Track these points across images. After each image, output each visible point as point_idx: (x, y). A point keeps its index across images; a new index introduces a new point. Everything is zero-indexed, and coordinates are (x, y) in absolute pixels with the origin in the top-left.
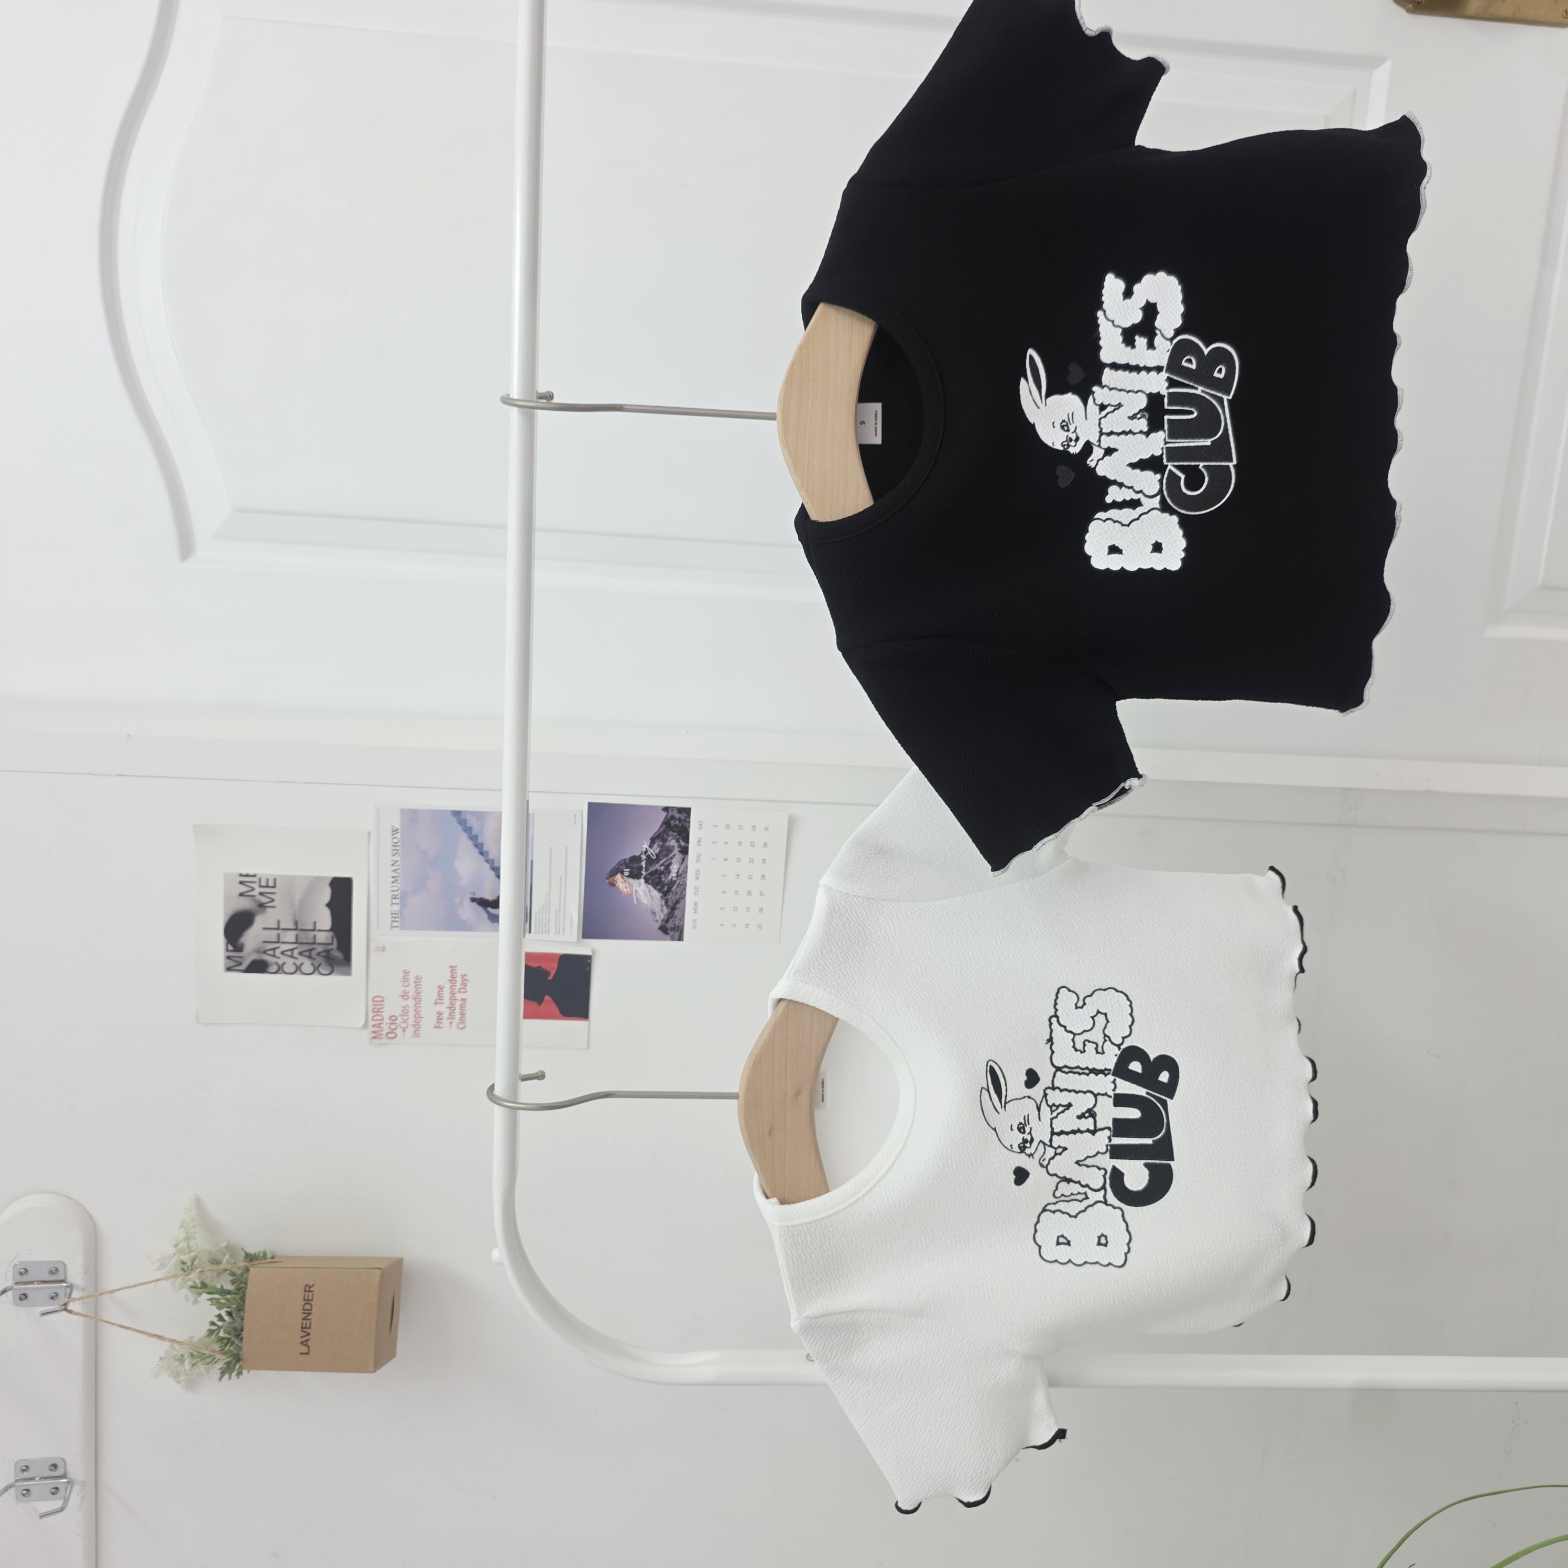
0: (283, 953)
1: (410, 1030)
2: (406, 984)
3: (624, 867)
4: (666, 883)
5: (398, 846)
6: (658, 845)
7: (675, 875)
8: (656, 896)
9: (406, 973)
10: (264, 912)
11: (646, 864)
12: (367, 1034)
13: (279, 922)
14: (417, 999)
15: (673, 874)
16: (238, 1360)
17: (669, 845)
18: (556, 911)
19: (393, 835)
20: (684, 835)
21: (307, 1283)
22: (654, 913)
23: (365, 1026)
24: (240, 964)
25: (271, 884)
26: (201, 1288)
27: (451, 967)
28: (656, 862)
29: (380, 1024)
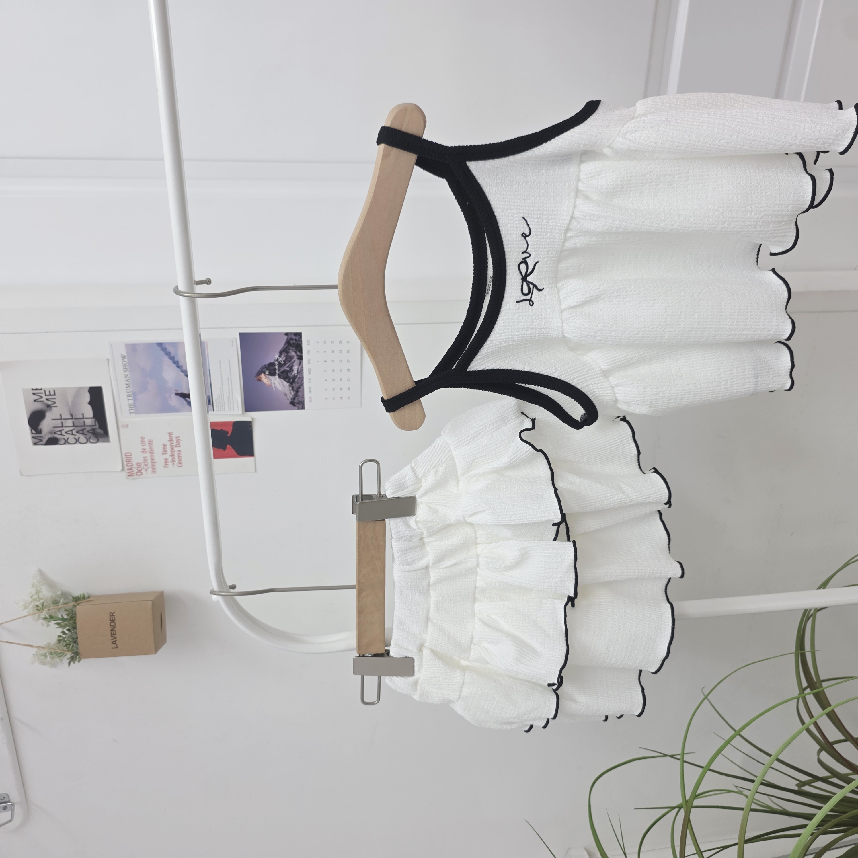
0: (66, 433)
1: (150, 470)
2: (143, 445)
3: (265, 369)
4: (291, 377)
5: (127, 366)
6: (284, 356)
7: (296, 372)
8: (286, 385)
9: (143, 439)
10: (51, 410)
11: (278, 367)
12: (124, 474)
13: (61, 415)
14: (151, 452)
15: (295, 372)
16: (78, 655)
17: (291, 355)
18: (228, 398)
19: (123, 360)
20: (299, 349)
21: (111, 611)
22: (286, 395)
23: (123, 470)
24: (41, 441)
25: (52, 393)
26: (50, 619)
27: (169, 433)
28: (284, 365)
29: (131, 468)
